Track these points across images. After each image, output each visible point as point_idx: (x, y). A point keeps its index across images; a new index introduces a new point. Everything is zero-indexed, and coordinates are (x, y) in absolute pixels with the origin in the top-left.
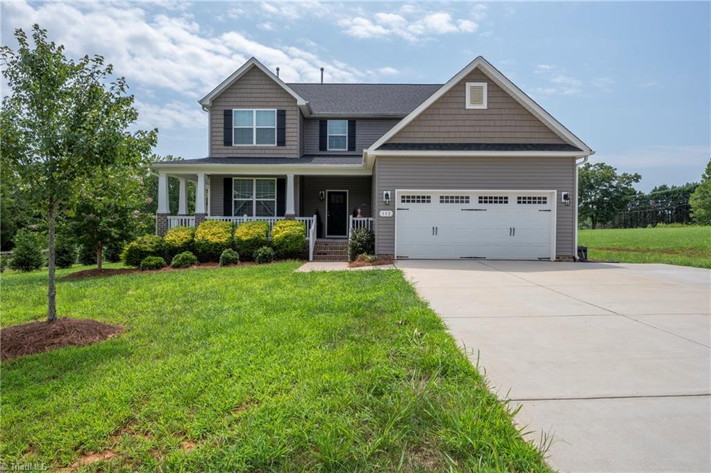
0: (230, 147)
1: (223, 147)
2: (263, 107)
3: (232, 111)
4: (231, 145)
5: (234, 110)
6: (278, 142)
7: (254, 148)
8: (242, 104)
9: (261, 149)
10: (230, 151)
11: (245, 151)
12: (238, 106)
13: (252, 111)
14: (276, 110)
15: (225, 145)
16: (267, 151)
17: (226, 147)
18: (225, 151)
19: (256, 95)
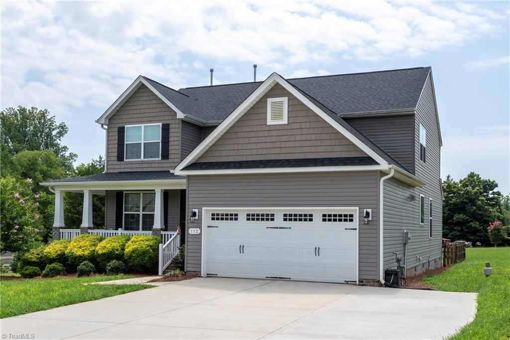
0: (122, 163)
1: (116, 162)
2: (150, 122)
3: (124, 127)
4: (123, 160)
5: (126, 126)
6: (162, 156)
7: (142, 162)
8: (135, 120)
9: (148, 163)
10: (122, 166)
11: (134, 166)
12: (129, 123)
13: (141, 126)
14: (161, 124)
15: (118, 161)
16: (153, 165)
17: (119, 163)
18: (117, 167)
19: (145, 111)
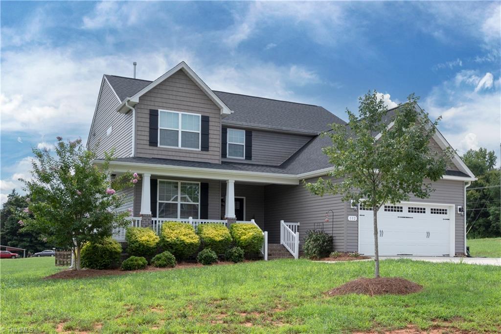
0: (155, 148)
1: (148, 147)
2: (188, 111)
3: (158, 111)
4: (157, 146)
5: (159, 110)
6: (202, 147)
7: (180, 151)
8: (168, 105)
9: (186, 152)
10: (155, 152)
11: (170, 153)
12: (163, 107)
13: (178, 114)
14: (200, 115)
15: (150, 145)
16: (192, 155)
17: (151, 148)
18: (151, 152)
19: (182, 99)
